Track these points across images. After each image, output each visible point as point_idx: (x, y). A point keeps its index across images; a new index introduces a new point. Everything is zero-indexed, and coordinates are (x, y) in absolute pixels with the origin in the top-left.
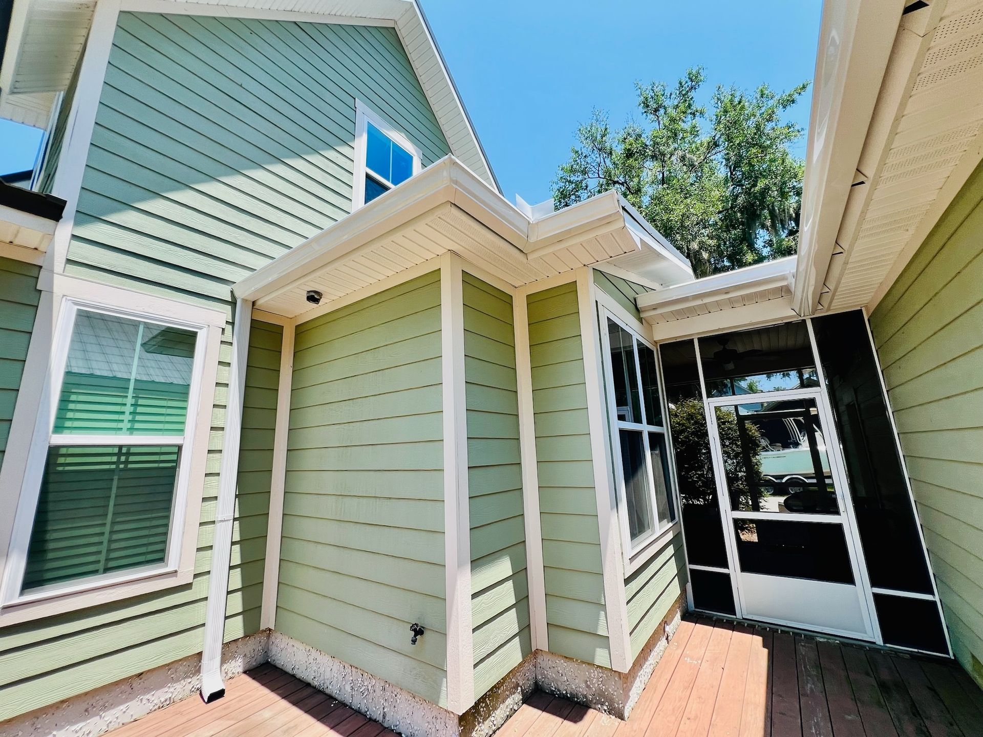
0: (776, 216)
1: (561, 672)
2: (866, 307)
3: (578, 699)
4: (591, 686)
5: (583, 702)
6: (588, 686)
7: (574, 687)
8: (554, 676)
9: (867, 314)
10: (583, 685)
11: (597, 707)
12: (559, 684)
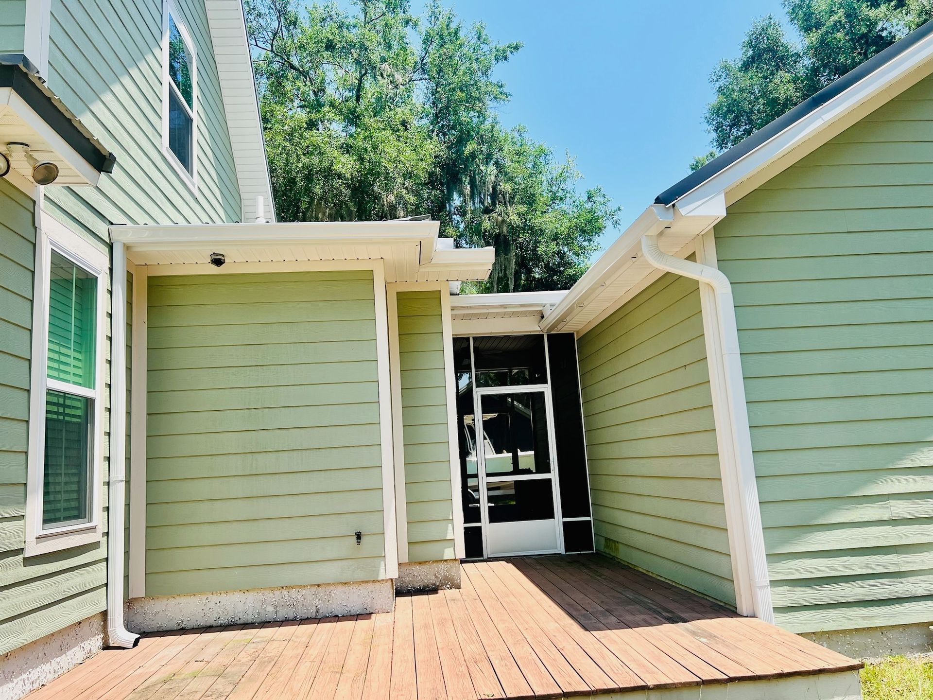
0: (476, 186)
1: (416, 575)
2: (577, 332)
3: (428, 588)
4: (439, 576)
5: (433, 588)
6: (436, 577)
7: (426, 581)
8: (411, 579)
9: (577, 338)
10: (433, 578)
11: (442, 588)
12: (415, 583)
